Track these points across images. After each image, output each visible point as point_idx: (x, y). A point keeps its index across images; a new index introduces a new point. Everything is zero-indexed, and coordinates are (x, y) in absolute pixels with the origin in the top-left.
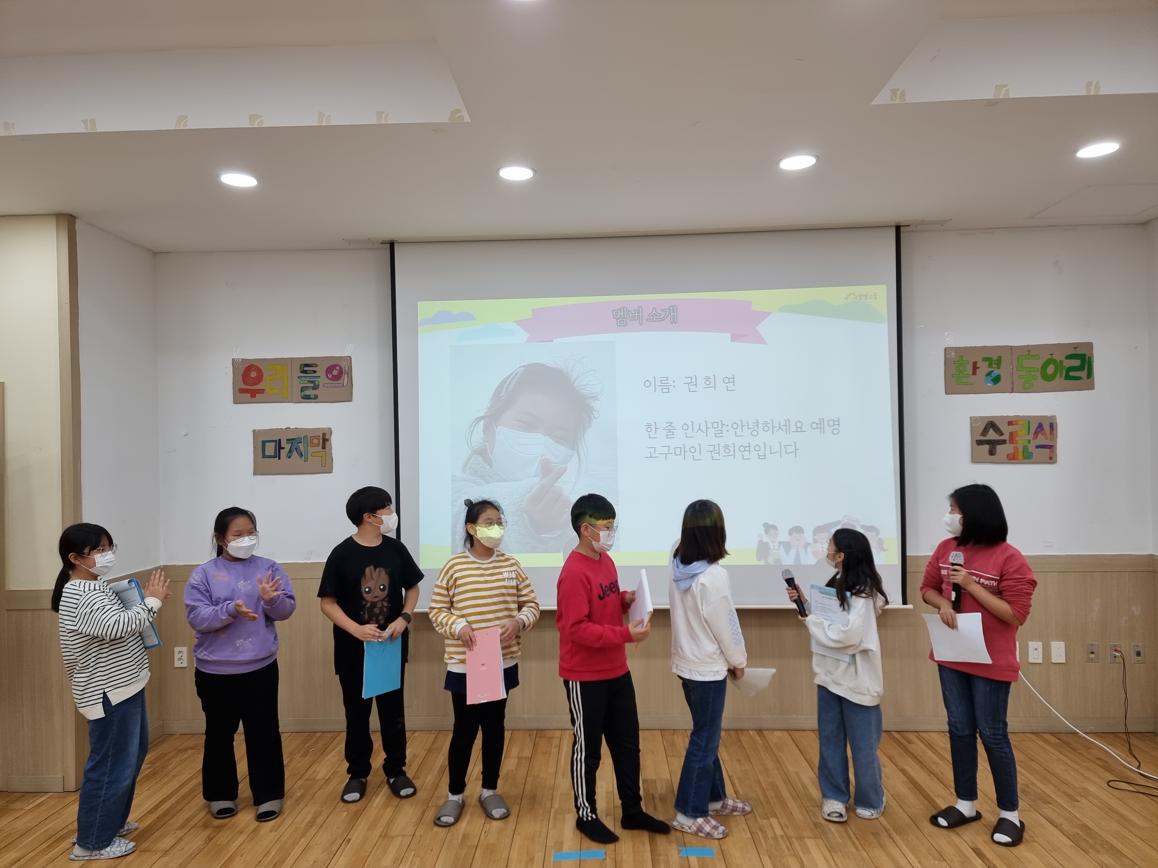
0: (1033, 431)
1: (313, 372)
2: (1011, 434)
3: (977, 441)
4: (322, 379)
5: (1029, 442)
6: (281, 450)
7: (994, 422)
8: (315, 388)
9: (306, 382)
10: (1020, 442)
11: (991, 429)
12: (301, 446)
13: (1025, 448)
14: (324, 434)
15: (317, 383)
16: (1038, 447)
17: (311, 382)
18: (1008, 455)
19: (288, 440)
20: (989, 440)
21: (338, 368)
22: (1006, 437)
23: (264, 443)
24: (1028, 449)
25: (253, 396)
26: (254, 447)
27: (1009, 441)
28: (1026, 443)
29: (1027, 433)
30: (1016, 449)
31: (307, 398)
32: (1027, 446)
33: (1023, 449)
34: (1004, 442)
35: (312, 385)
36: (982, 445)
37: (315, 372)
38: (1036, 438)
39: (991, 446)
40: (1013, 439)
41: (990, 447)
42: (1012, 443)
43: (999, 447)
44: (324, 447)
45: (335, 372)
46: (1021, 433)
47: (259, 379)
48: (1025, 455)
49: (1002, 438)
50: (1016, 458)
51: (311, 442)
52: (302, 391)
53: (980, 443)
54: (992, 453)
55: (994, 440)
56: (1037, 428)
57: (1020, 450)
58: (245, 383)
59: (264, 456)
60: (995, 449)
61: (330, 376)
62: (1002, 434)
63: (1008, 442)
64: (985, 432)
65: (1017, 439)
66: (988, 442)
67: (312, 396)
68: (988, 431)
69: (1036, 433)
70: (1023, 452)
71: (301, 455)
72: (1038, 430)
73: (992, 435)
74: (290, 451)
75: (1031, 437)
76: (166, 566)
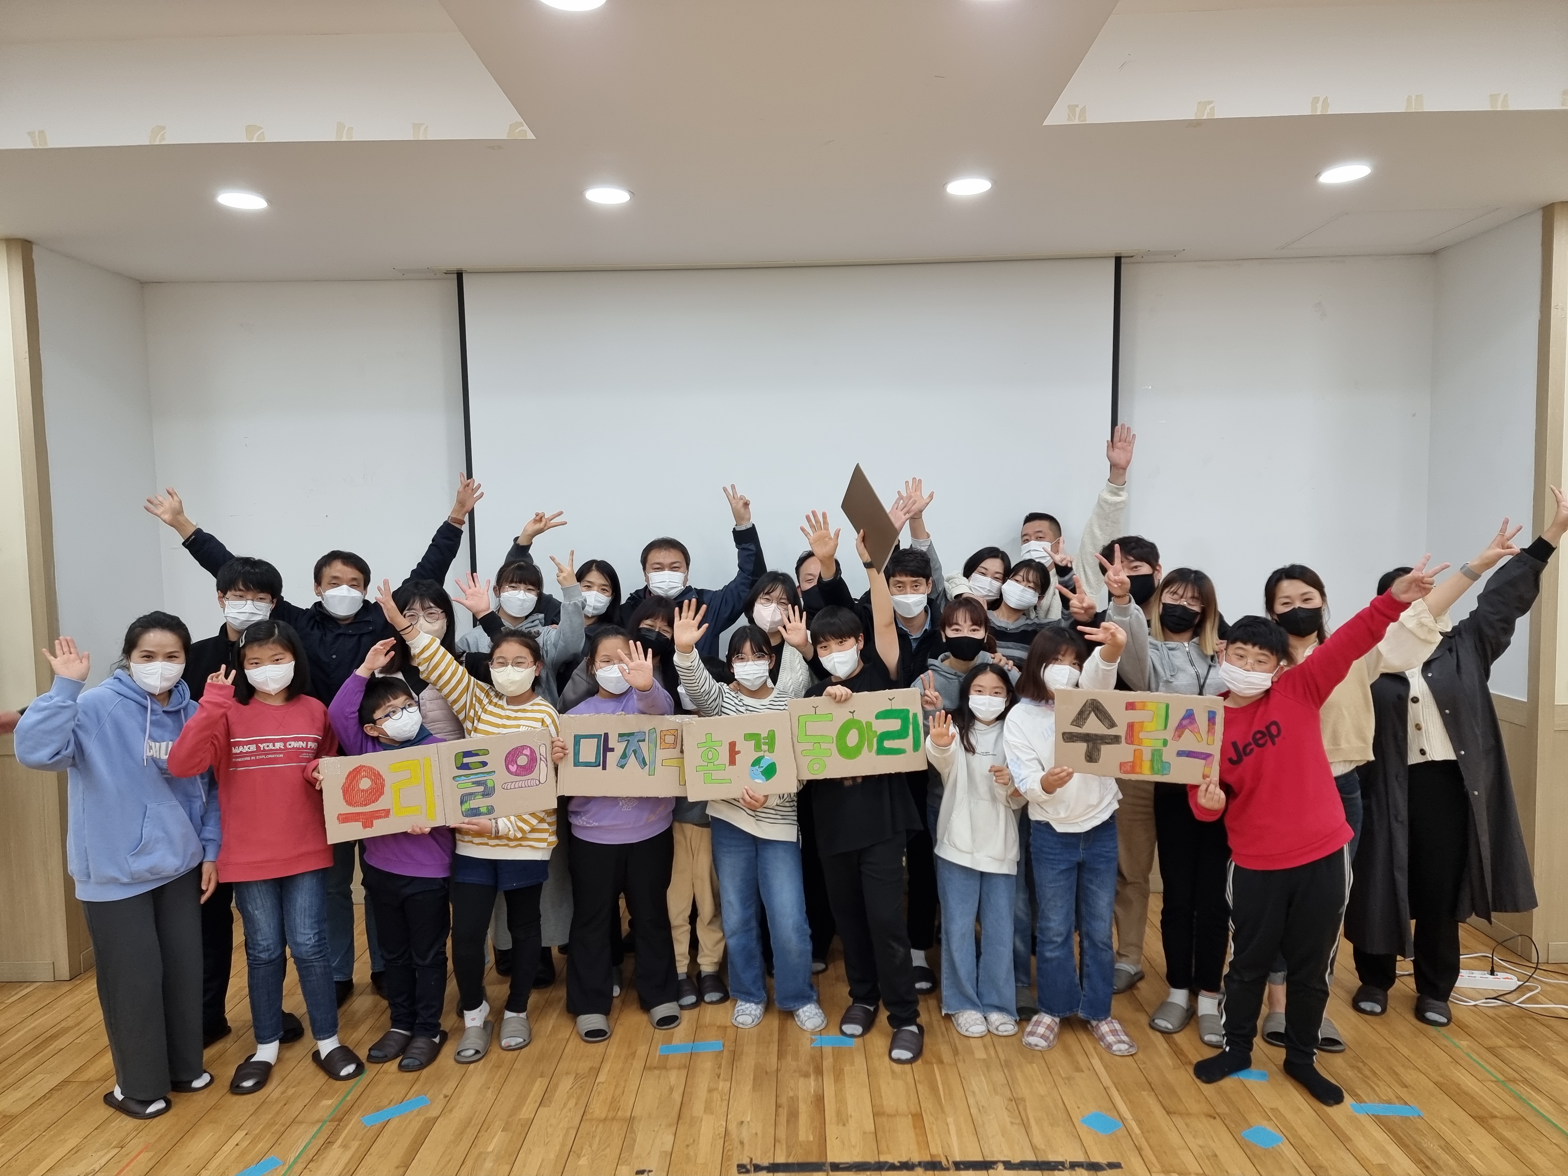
0: (1174, 722)
2: (1131, 726)
3: (1064, 734)
5: (1165, 743)
7: (1099, 702)
10: (1146, 742)
11: (1093, 714)
13: (1156, 755)
16: (1180, 754)
18: (1122, 765)
20: (1088, 735)
22: (1120, 730)
24: (1161, 756)
27: (1126, 738)
28: (1159, 745)
29: (1163, 727)
30: (1138, 754)
32: (1159, 750)
33: (1153, 755)
34: (1116, 739)
36: (1073, 742)
38: (1180, 737)
39: (1091, 744)
40: (1133, 735)
41: (1088, 746)
42: (1132, 743)
43: (1105, 749)
46: (1149, 726)
48: (1156, 767)
49: (1113, 732)
50: (1138, 770)
53: (1069, 737)
54: (1091, 757)
55: (1096, 735)
56: (1183, 719)
57: (1147, 756)
60: (1099, 750)
62: (1112, 725)
63: (1123, 739)
64: (1081, 718)
65: (1141, 735)
66: (1086, 738)
68: (1086, 719)
69: (1180, 728)
70: (1152, 761)
72: (1185, 722)
73: (1093, 725)
75: (1169, 734)
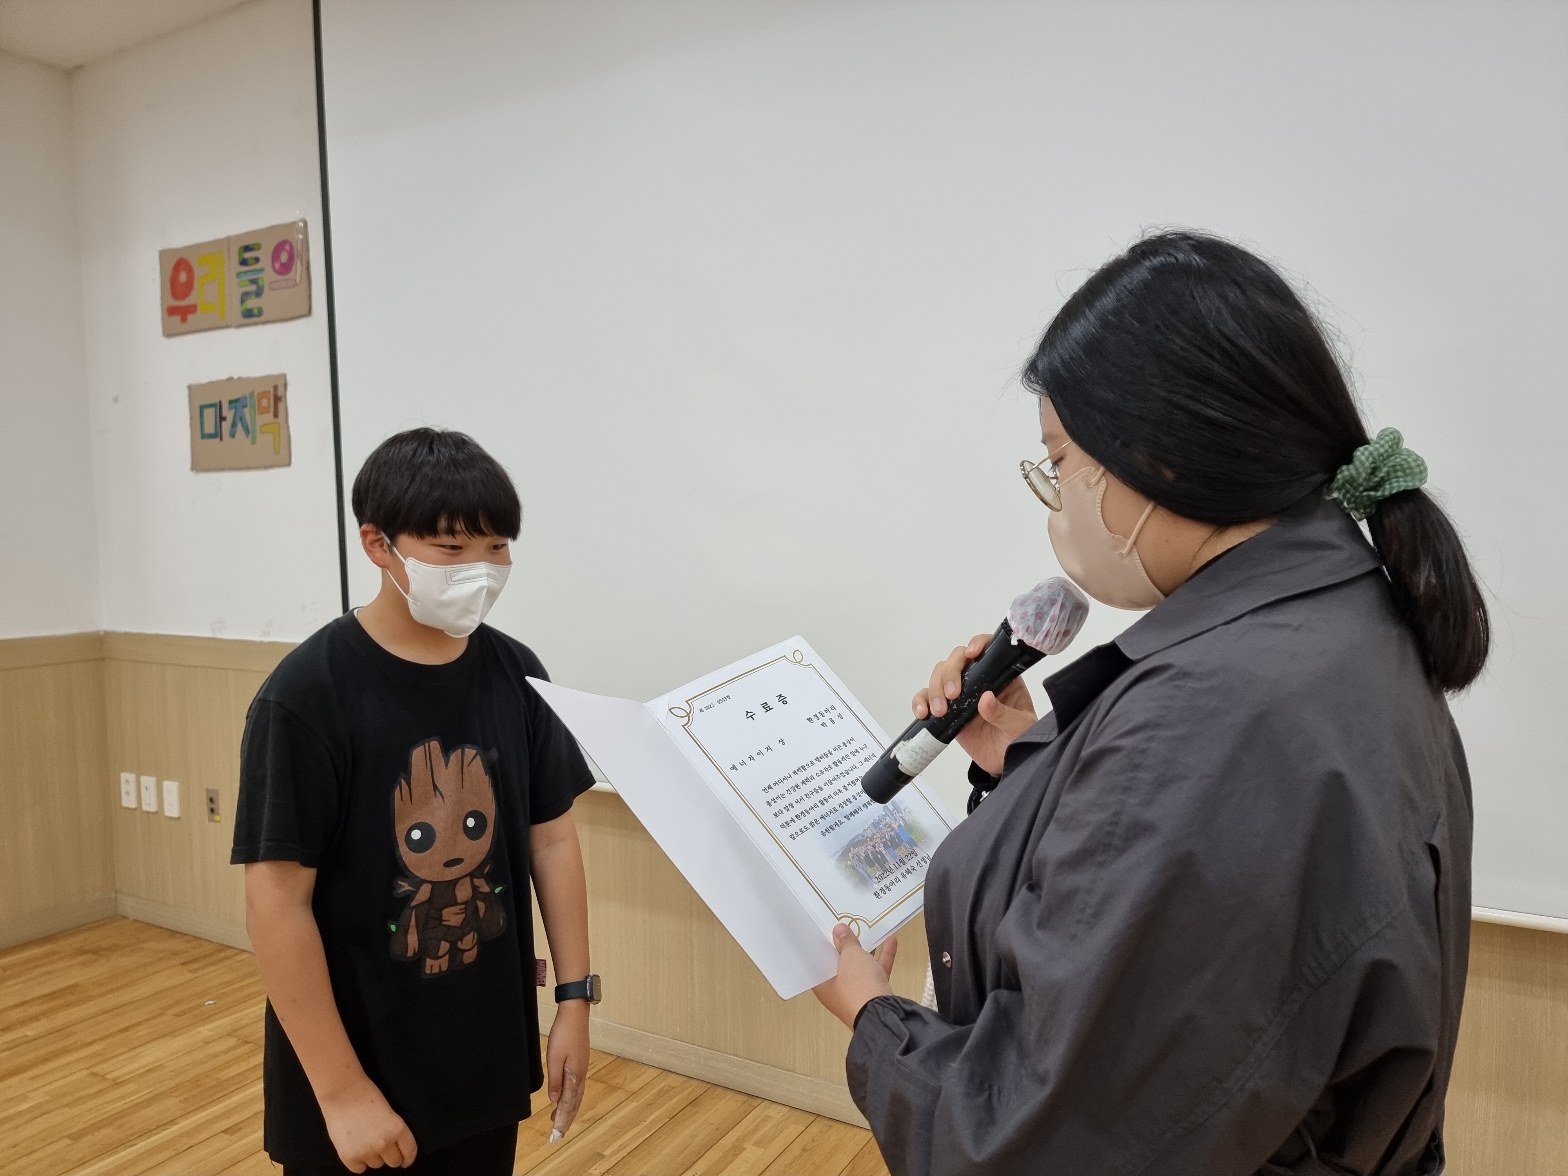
1: (253, 261)
4: (268, 276)
6: (224, 423)
8: (258, 293)
9: (247, 282)
12: (246, 411)
14: (276, 388)
15: (260, 282)
17: (254, 281)
19: (231, 402)
21: (287, 247)
23: (202, 408)
25: (184, 320)
26: (191, 418)
31: (250, 316)
35: (253, 288)
37: (257, 260)
44: (276, 415)
45: (284, 257)
47: (189, 286)
51: (260, 404)
52: (242, 301)
58: (175, 295)
59: (204, 436)
61: (277, 266)
67: (256, 312)
71: (247, 431)
74: (234, 425)
76: (106, 633)
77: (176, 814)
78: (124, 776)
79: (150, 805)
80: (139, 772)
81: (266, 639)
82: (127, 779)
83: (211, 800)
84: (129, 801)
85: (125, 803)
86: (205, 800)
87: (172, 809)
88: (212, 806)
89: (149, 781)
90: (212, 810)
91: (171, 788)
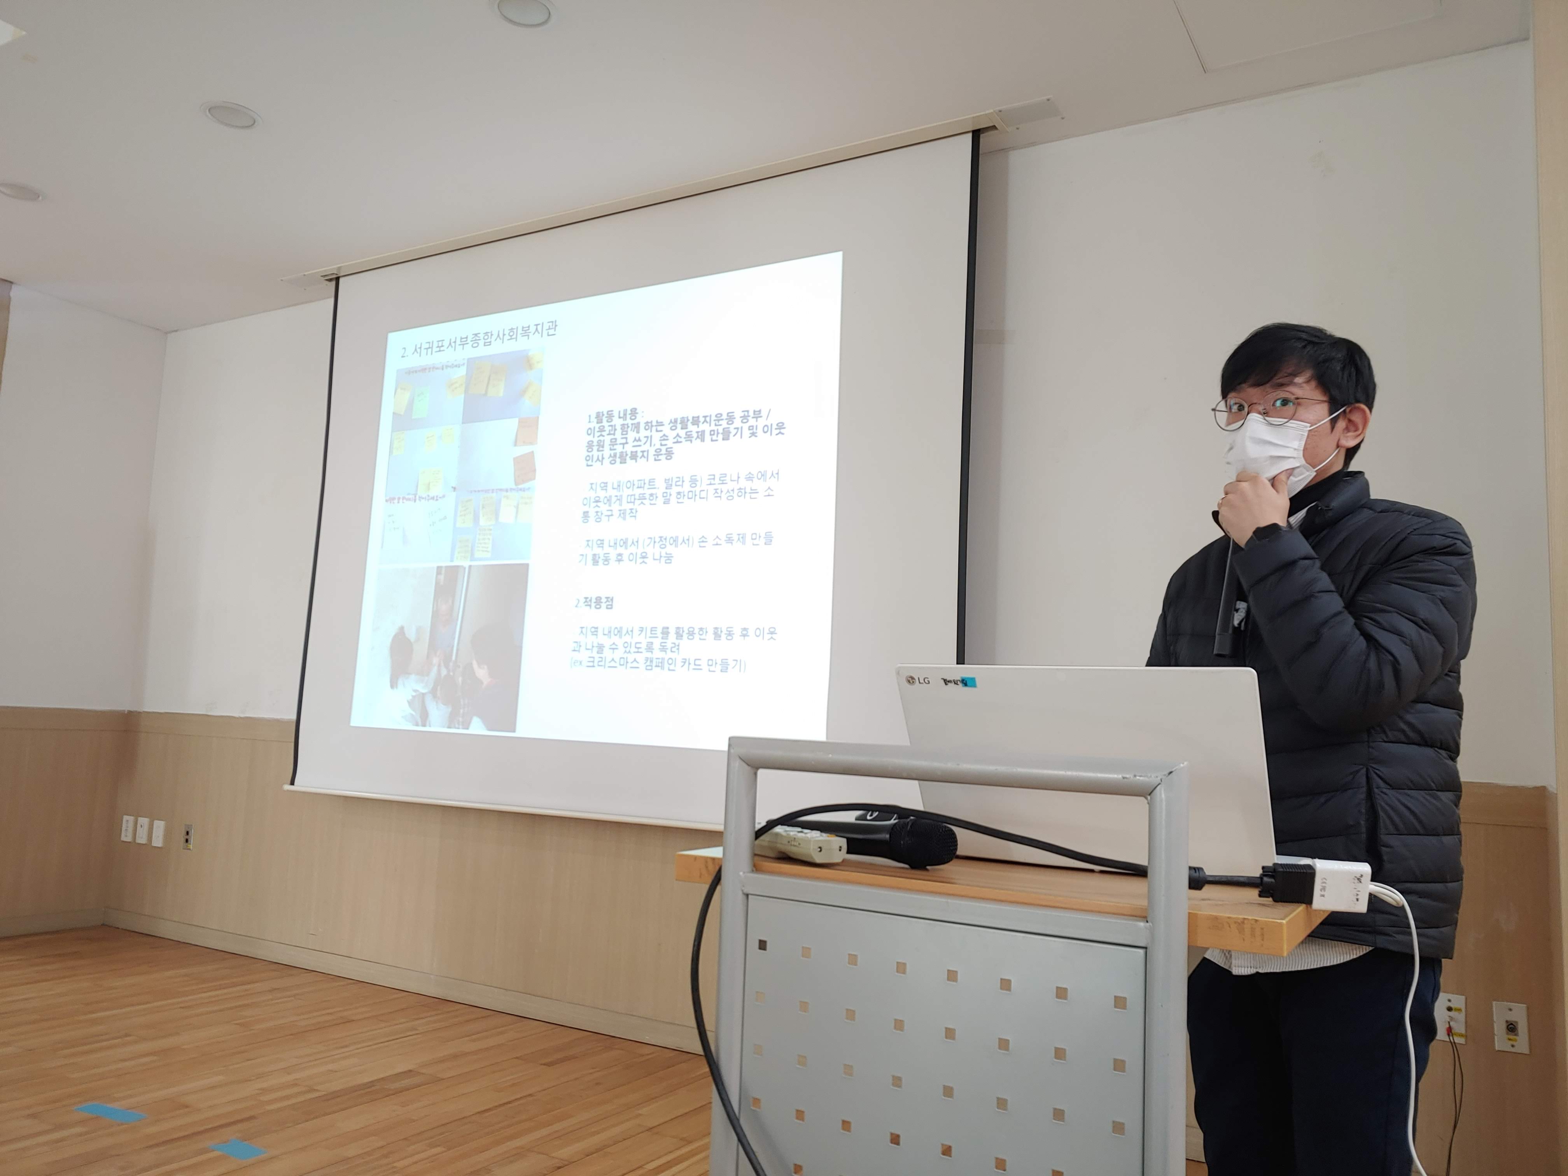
76: (130, 712)
77: (160, 845)
78: (126, 818)
79: (142, 839)
80: (137, 816)
81: (242, 716)
82: (128, 821)
83: (188, 833)
84: (126, 837)
85: (123, 838)
86: (184, 833)
87: (158, 841)
88: (187, 837)
89: (144, 821)
90: (187, 841)
91: (160, 826)
